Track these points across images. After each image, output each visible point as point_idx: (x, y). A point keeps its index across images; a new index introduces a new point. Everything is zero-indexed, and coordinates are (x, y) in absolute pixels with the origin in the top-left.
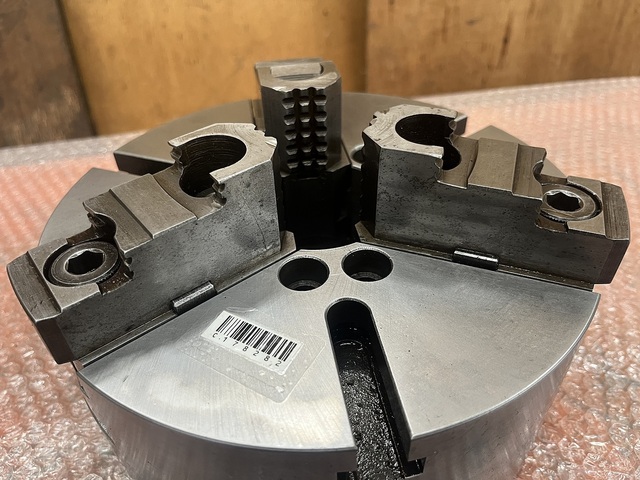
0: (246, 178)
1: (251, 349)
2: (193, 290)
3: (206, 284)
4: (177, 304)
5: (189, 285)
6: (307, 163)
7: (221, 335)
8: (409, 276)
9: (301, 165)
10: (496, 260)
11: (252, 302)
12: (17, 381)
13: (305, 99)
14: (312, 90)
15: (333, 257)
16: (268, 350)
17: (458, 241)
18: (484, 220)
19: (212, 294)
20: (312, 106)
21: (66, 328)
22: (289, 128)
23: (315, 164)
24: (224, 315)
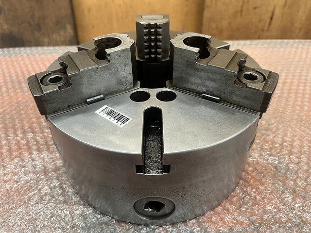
0: (119, 53)
1: (112, 119)
2: (95, 96)
3: (101, 94)
4: (88, 100)
5: (94, 94)
6: (153, 56)
7: (102, 113)
8: (181, 101)
9: (150, 57)
10: (219, 99)
11: (118, 104)
12: (30, 135)
13: (153, 28)
14: (156, 24)
15: (153, 92)
16: (118, 119)
17: (204, 89)
18: (214, 80)
19: (103, 99)
20: (156, 31)
21: (45, 101)
22: (146, 40)
23: (156, 57)
24: (105, 106)
